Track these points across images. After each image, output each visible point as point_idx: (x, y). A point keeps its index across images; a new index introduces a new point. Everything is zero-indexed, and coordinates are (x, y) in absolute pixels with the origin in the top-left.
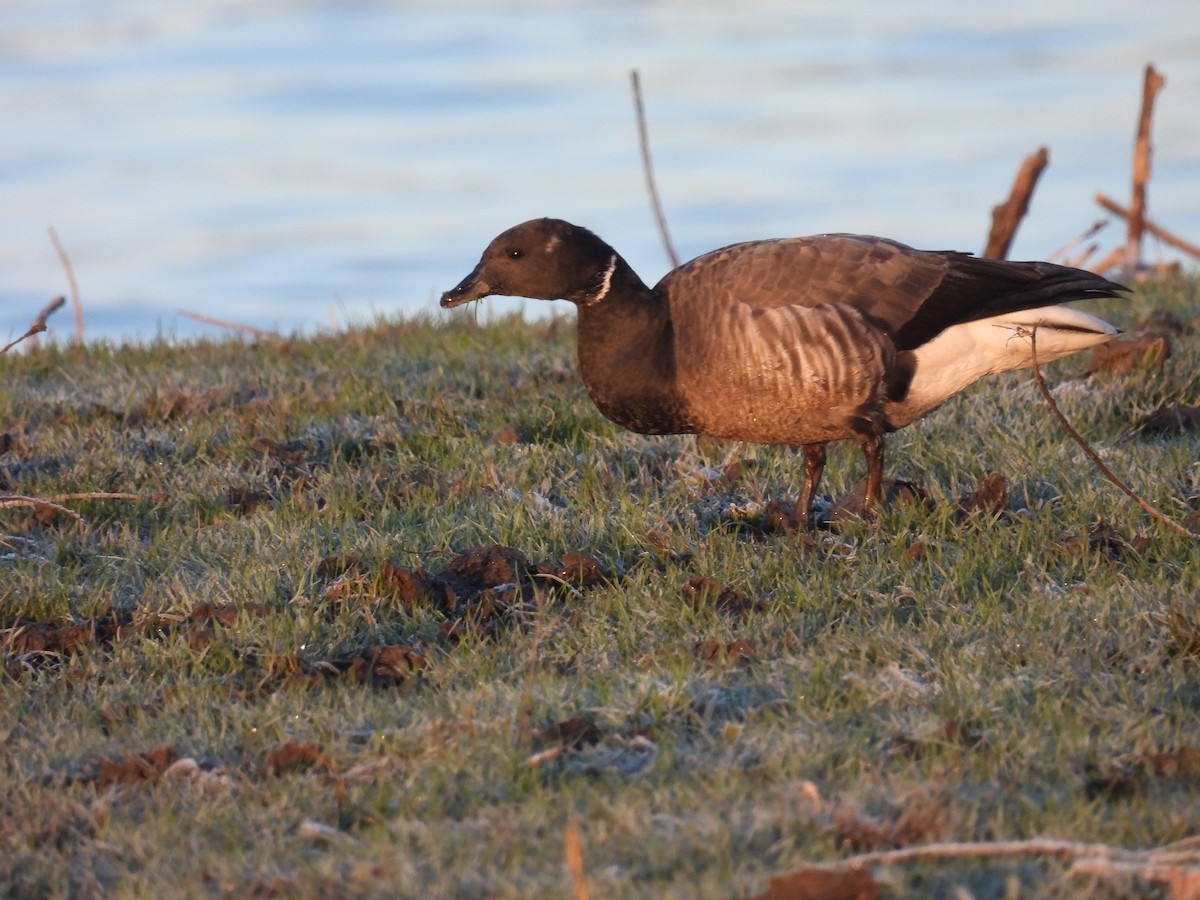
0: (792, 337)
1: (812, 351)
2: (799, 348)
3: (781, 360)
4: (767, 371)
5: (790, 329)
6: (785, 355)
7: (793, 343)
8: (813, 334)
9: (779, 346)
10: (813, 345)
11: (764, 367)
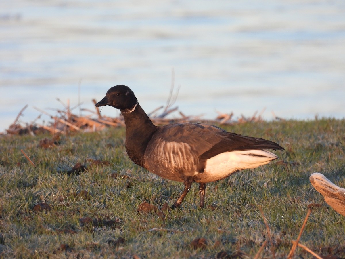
0: (171, 151)
1: (174, 156)
2: (172, 155)
3: (167, 158)
4: (163, 160)
5: (171, 149)
6: (168, 156)
7: (170, 153)
8: (176, 151)
9: (167, 154)
10: (175, 154)
11: (162, 159)
